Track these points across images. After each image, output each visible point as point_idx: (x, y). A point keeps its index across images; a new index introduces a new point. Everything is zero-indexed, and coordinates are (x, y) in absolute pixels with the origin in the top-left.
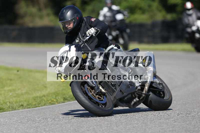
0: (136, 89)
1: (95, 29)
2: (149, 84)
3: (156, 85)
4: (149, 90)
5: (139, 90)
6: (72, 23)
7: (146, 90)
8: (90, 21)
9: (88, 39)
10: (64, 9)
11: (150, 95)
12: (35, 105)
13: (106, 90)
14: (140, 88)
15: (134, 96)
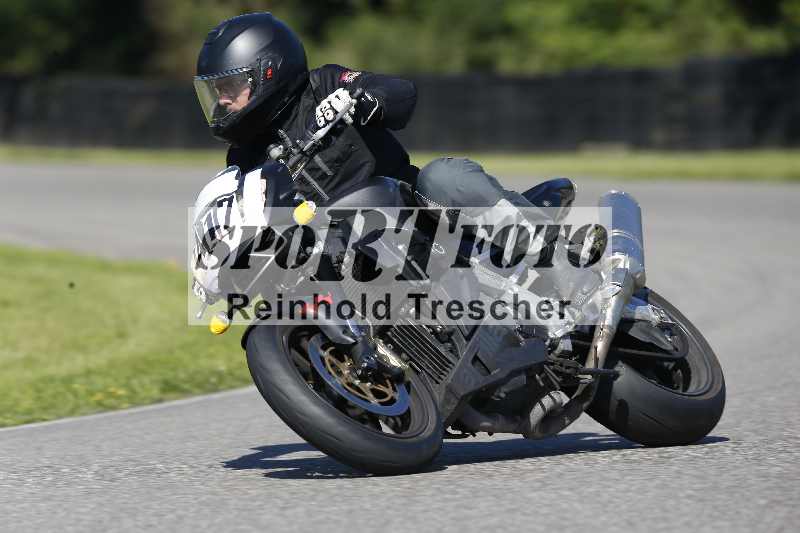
0: (550, 352)
1: (351, 93)
2: (609, 327)
3: (648, 334)
4: (612, 356)
8: (337, 84)
11: (617, 375)
12: (29, 412)
13: (411, 359)
14: (570, 349)
15: (542, 384)
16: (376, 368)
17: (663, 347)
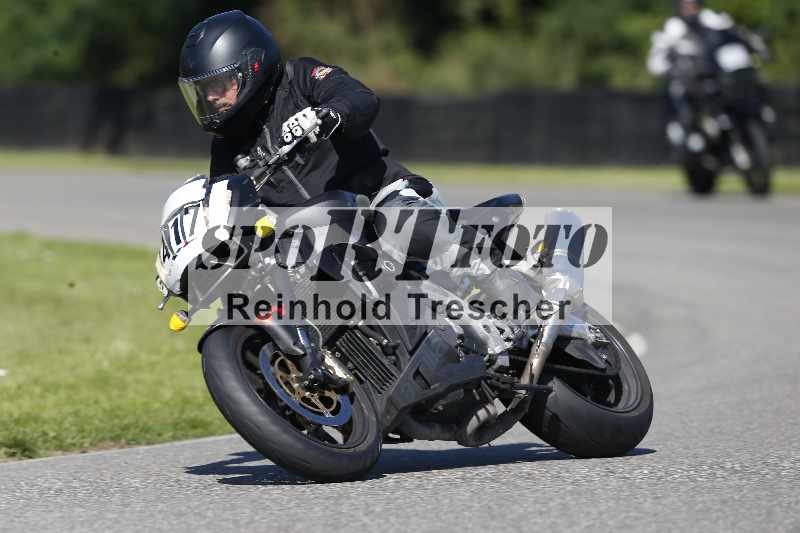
0: (488, 367)
1: (317, 113)
2: (546, 344)
3: (582, 351)
4: (547, 372)
5: (502, 370)
6: (233, 85)
7: (533, 372)
8: (308, 79)
9: (288, 154)
10: (200, 29)
11: (550, 391)
13: (356, 368)
14: (507, 364)
15: (478, 398)
16: (322, 379)
17: (595, 364)
